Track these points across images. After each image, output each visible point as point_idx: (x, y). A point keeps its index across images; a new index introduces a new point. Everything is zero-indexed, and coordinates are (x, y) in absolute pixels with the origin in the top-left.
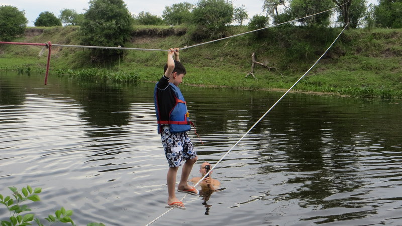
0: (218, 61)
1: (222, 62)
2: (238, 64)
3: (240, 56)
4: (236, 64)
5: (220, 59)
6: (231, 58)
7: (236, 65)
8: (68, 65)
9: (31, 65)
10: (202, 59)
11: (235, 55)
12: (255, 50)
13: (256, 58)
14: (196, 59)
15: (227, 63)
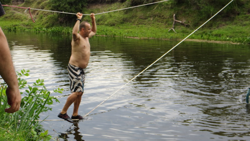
0: (149, 20)
1: (152, 21)
2: (163, 22)
3: (165, 16)
5: (151, 19)
6: (159, 18)
7: (162, 23)
8: (42, 25)
9: (17, 25)
10: (138, 19)
11: (161, 16)
12: (175, 12)
13: (176, 18)
14: (134, 19)
15: (155, 22)
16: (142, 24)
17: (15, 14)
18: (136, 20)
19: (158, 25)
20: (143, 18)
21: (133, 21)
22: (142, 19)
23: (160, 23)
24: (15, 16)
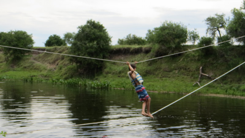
0: (174, 73)
1: (177, 74)
2: (189, 75)
3: (191, 69)
4: (187, 76)
6: (184, 71)
8: (61, 76)
9: (35, 76)
10: (162, 71)
11: (187, 68)
12: (202, 64)
13: (203, 71)
14: (158, 72)
15: (181, 75)
16: (166, 77)
17: (34, 64)
18: (160, 73)
19: (183, 78)
20: (168, 71)
21: (156, 73)
22: (166, 71)
23: (186, 76)
24: (35, 66)
